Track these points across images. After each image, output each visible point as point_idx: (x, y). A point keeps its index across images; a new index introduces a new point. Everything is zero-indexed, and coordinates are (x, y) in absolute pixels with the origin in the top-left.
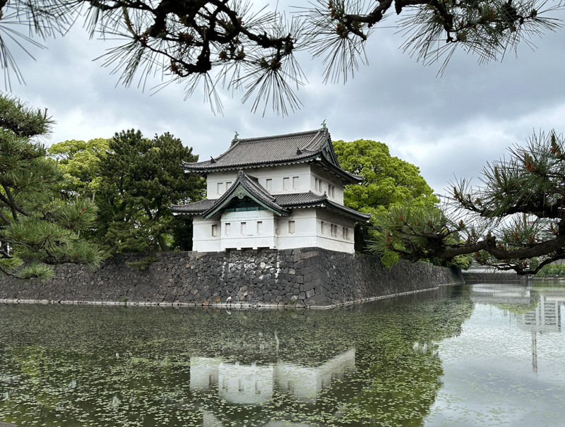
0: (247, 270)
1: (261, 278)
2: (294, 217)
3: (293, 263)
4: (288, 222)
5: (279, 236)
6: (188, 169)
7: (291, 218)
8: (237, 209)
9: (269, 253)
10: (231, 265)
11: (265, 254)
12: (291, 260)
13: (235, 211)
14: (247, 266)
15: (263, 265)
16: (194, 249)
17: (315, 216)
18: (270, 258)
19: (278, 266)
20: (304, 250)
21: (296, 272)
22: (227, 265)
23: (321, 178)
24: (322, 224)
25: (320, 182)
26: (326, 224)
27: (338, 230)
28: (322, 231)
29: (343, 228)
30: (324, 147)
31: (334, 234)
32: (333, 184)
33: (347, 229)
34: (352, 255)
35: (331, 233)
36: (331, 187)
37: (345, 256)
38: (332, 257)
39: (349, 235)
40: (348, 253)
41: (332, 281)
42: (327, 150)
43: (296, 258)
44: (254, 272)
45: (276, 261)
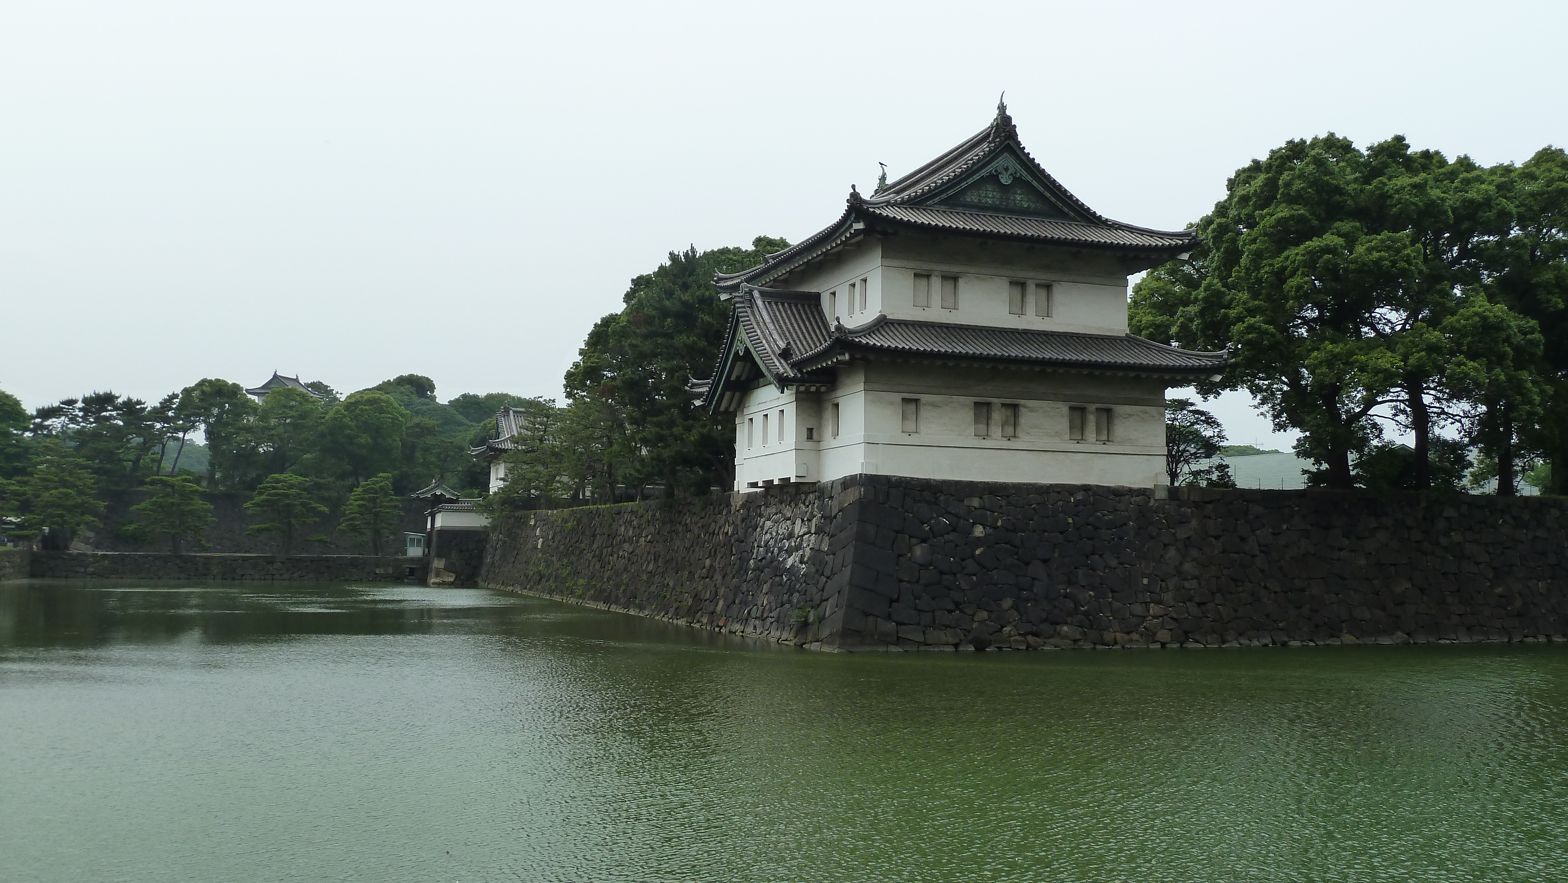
0: (780, 540)
1: (790, 559)
2: (839, 393)
3: (830, 519)
4: (829, 406)
5: (823, 445)
6: (726, 289)
7: (834, 394)
9: (806, 494)
11: (803, 497)
12: (829, 512)
13: (757, 387)
14: (781, 529)
15: (798, 526)
17: (861, 386)
18: (807, 508)
19: (813, 529)
20: (848, 483)
21: (830, 545)
22: (763, 527)
23: (954, 269)
24: (912, 407)
25: (953, 279)
26: (935, 405)
27: (1026, 418)
28: (911, 426)
29: (1071, 408)
30: (984, 173)
31: (996, 431)
32: (1044, 277)
33: (1109, 411)
34: (1144, 493)
35: (971, 430)
36: (1031, 287)
37: (1080, 496)
38: (976, 502)
39: (1120, 429)
40: (1108, 488)
41: (942, 573)
42: (1005, 180)
43: (835, 507)
44: (787, 544)
45: (812, 515)
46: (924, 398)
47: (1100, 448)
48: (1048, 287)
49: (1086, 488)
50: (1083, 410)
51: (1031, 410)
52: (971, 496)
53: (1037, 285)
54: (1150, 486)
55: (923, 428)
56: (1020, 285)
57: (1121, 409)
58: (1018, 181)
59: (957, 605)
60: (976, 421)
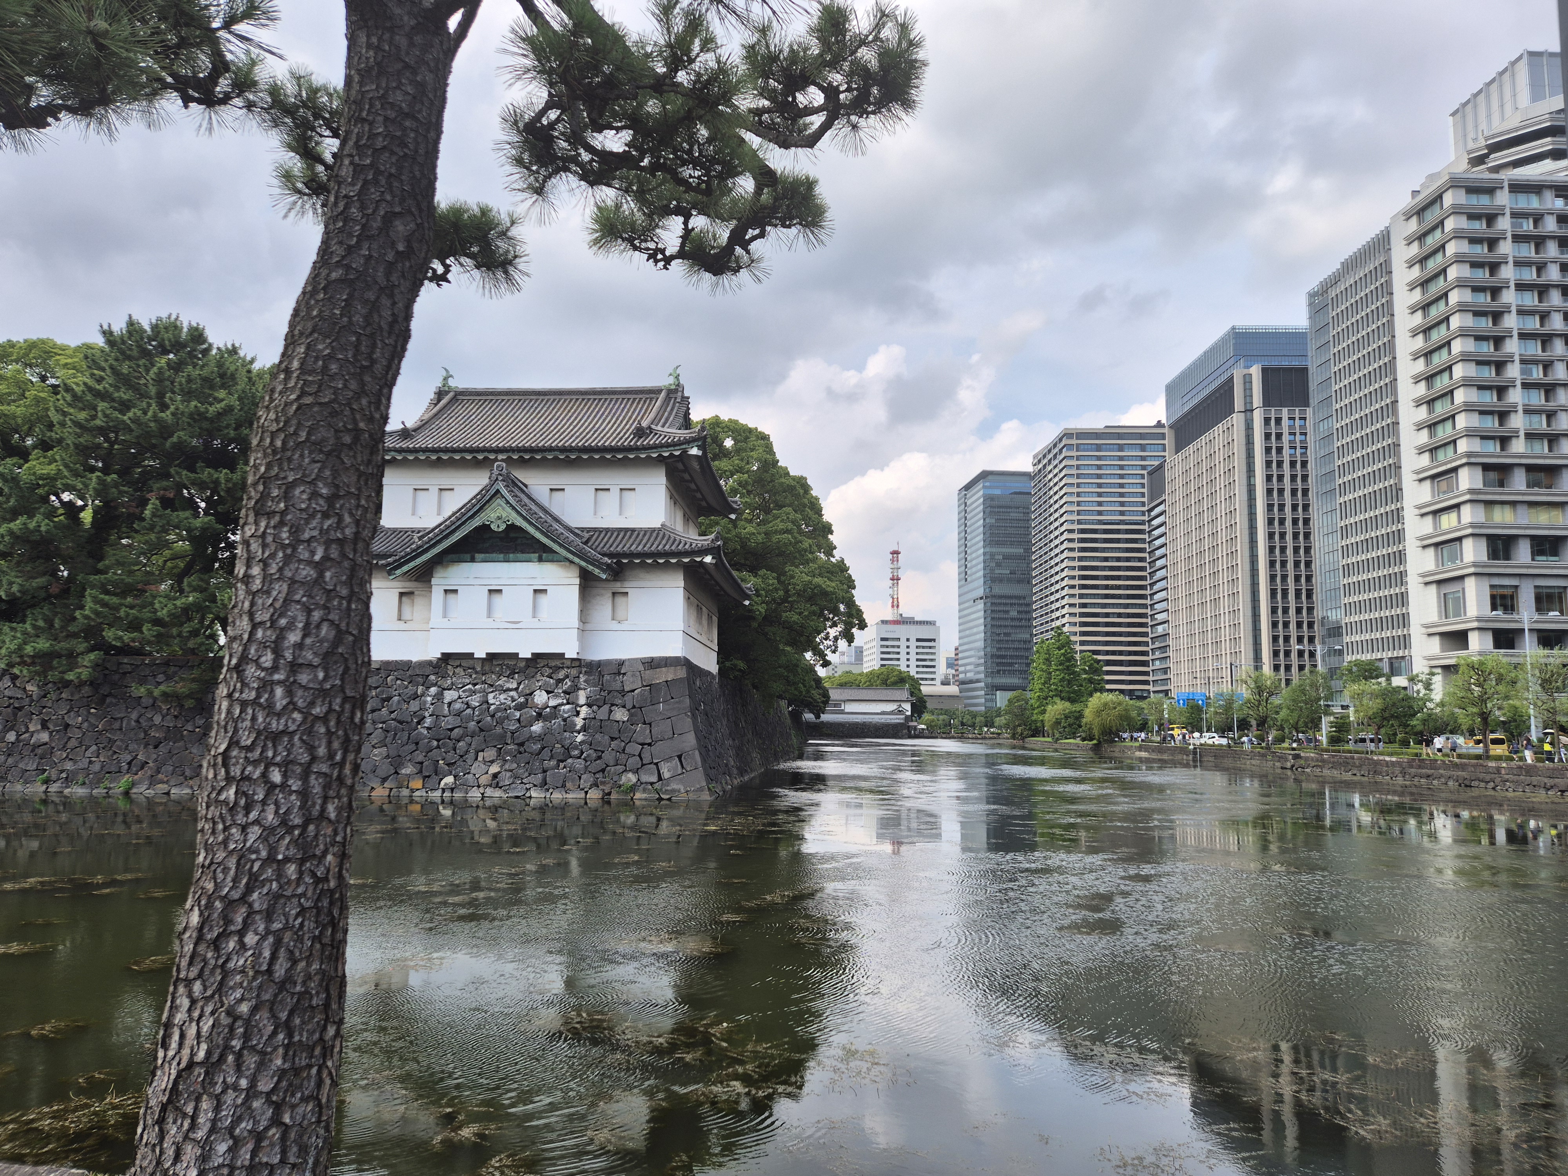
0: (498, 710)
1: (537, 728)
2: (627, 584)
3: (623, 693)
4: (610, 595)
5: (591, 627)
7: (618, 584)
8: (478, 556)
9: (558, 669)
10: (449, 696)
11: (548, 671)
12: (617, 686)
13: (473, 560)
14: (496, 700)
15: (540, 698)
17: (682, 584)
18: (560, 681)
19: (582, 700)
20: (652, 664)
21: (631, 715)
22: (439, 696)
23: (677, 496)
25: (675, 504)
26: (692, 604)
27: (703, 620)
28: (688, 619)
29: (708, 615)
31: (699, 628)
32: (688, 513)
34: (715, 677)
35: (696, 627)
36: (686, 518)
37: (709, 679)
38: (698, 682)
39: (713, 633)
43: (629, 683)
44: (518, 714)
45: (575, 688)
46: (691, 598)
48: (688, 521)
51: (703, 613)
52: (697, 677)
55: (690, 622)
60: (697, 620)
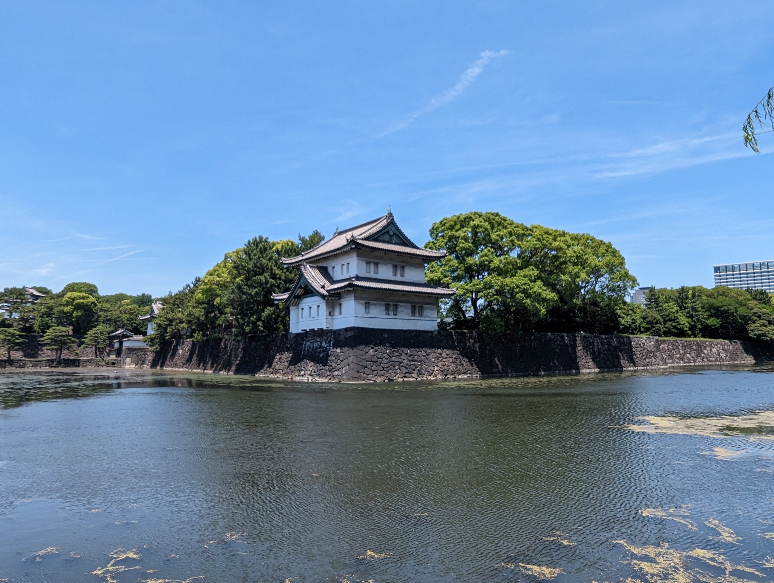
0: (316, 349)
1: (321, 355)
2: (342, 300)
3: (340, 341)
4: (338, 305)
5: (334, 317)
6: (286, 264)
7: (340, 300)
8: (307, 295)
9: (326, 334)
10: (308, 344)
12: (339, 338)
13: (306, 297)
14: (315, 345)
15: (324, 344)
16: (290, 331)
17: (353, 298)
18: (328, 338)
19: (331, 345)
20: (347, 330)
21: (341, 350)
22: (305, 345)
23: (377, 261)
24: (367, 305)
25: (376, 264)
26: (374, 305)
27: (400, 309)
28: (367, 311)
29: (412, 306)
30: (385, 230)
31: (391, 313)
32: (402, 264)
33: (422, 307)
34: (431, 332)
35: (384, 313)
36: (399, 267)
37: (415, 333)
38: (386, 336)
39: (425, 313)
40: (422, 331)
41: (378, 358)
42: (391, 233)
43: (342, 338)
44: (319, 350)
45: (330, 340)
46: (372, 302)
47: (419, 318)
48: (403, 268)
49: (416, 331)
50: (415, 306)
51: (401, 306)
52: (385, 333)
53: (401, 267)
54: (433, 330)
55: (371, 312)
56: (395, 267)
57: (425, 306)
58: (394, 233)
59: (383, 368)
60: (386, 310)
